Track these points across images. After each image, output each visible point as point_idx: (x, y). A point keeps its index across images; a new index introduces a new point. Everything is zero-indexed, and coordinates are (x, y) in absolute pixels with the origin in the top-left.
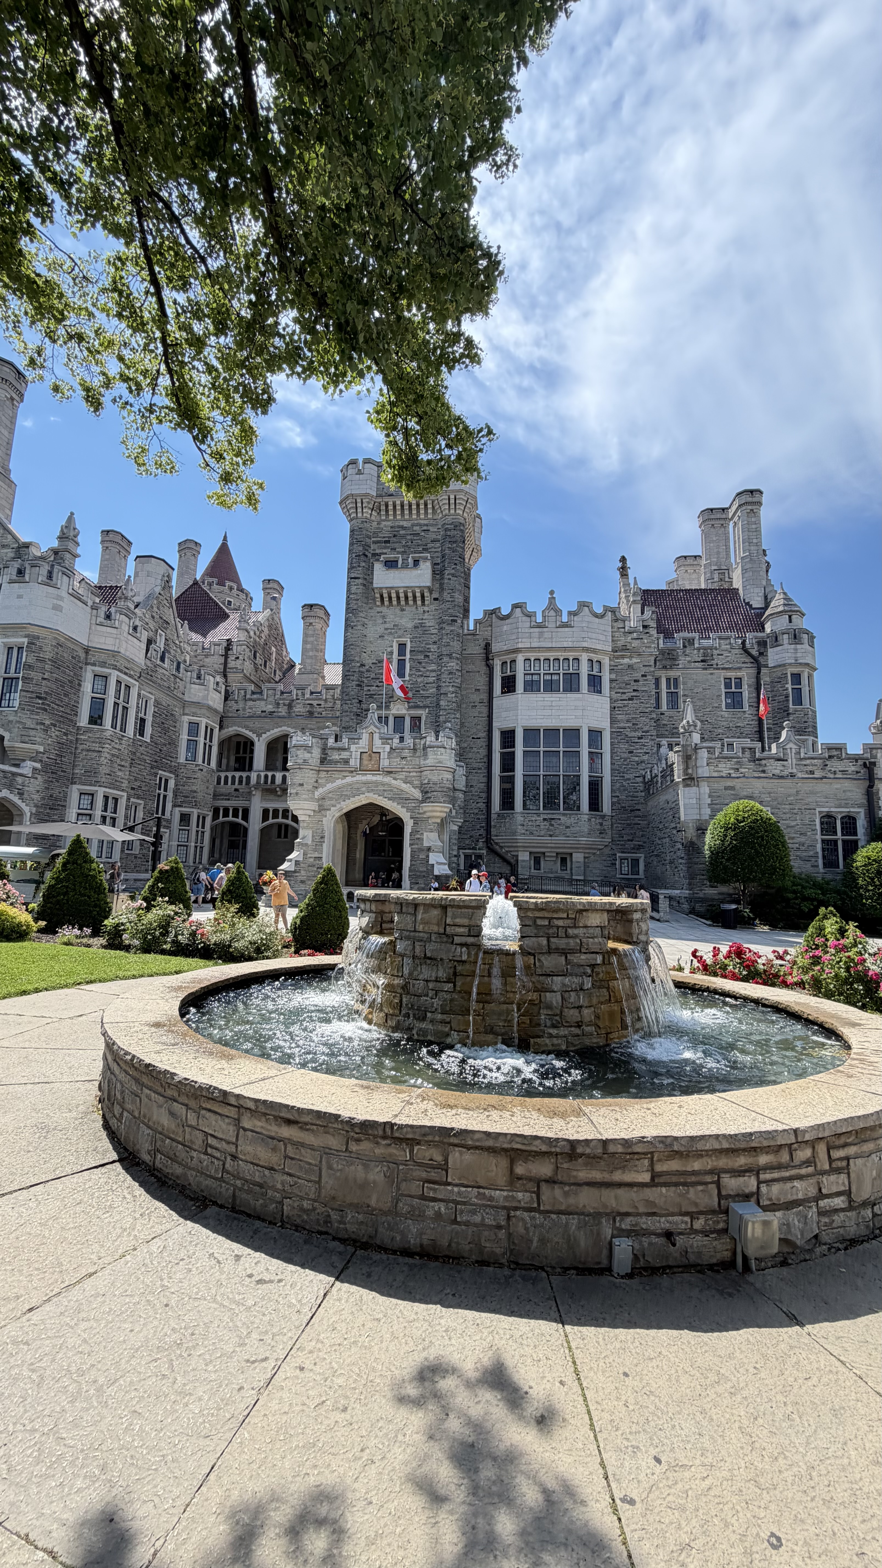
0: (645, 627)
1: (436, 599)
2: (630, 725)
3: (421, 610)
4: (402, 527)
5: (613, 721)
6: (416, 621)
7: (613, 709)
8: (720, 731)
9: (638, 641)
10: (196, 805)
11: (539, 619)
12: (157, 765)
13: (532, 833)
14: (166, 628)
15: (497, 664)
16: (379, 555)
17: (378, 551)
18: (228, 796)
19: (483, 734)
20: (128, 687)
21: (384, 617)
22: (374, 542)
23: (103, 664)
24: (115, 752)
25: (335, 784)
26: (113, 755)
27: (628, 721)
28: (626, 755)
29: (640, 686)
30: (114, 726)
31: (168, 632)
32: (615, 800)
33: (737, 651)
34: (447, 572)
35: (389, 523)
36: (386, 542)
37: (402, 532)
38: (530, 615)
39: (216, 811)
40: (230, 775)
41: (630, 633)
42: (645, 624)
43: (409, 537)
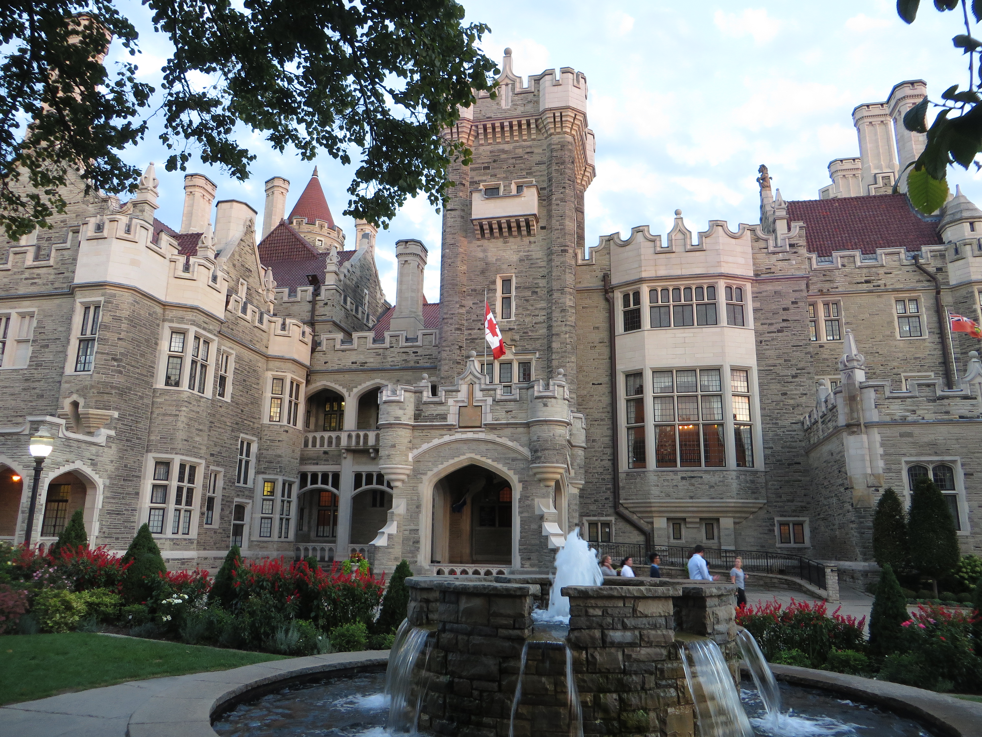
0: (791, 246)
1: (543, 228)
2: (781, 361)
3: (526, 240)
4: (503, 151)
5: (760, 357)
6: (522, 254)
7: (759, 343)
8: (895, 364)
9: (786, 263)
10: (281, 471)
11: (665, 244)
12: (238, 427)
13: (668, 495)
14: (248, 277)
15: (618, 297)
16: (477, 183)
17: (476, 179)
18: (316, 461)
19: (605, 379)
20: (206, 342)
21: (485, 251)
22: (472, 169)
23: (181, 320)
24: (192, 415)
25: (431, 445)
26: (191, 419)
27: (779, 357)
28: (779, 398)
29: (791, 315)
30: (191, 386)
31: (251, 280)
32: (769, 452)
33: (908, 268)
34: (554, 197)
35: (489, 148)
36: (485, 168)
37: (503, 156)
38: (654, 240)
39: (303, 477)
40: (318, 435)
41: (774, 253)
42: (792, 242)
43: (511, 161)
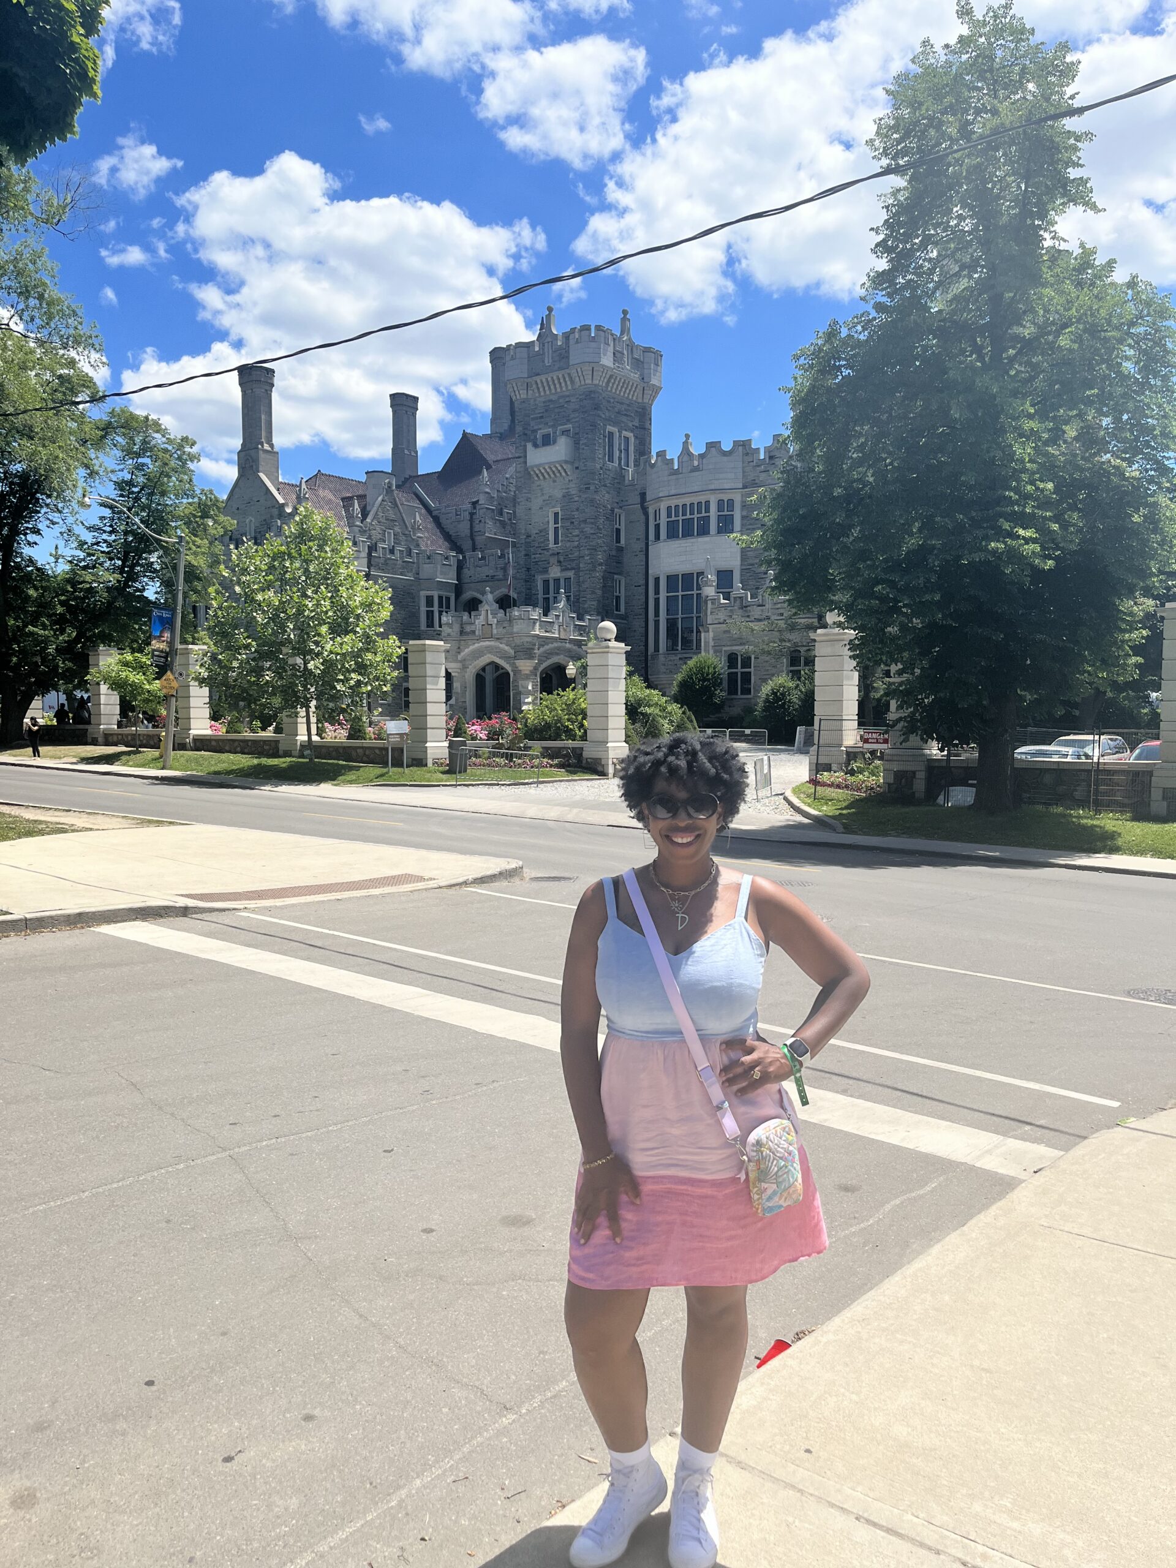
0: (771, 458)
1: (577, 469)
3: (566, 479)
4: (551, 401)
5: (744, 559)
6: (564, 491)
9: (765, 475)
11: (676, 467)
14: (394, 526)
15: (650, 512)
16: (536, 431)
17: (536, 428)
19: (642, 582)
21: (542, 490)
22: (533, 419)
25: (470, 650)
27: (756, 557)
31: (396, 528)
34: (581, 442)
35: (542, 399)
36: (542, 417)
37: (552, 406)
38: (670, 463)
41: (758, 466)
42: (772, 454)
43: (556, 410)
